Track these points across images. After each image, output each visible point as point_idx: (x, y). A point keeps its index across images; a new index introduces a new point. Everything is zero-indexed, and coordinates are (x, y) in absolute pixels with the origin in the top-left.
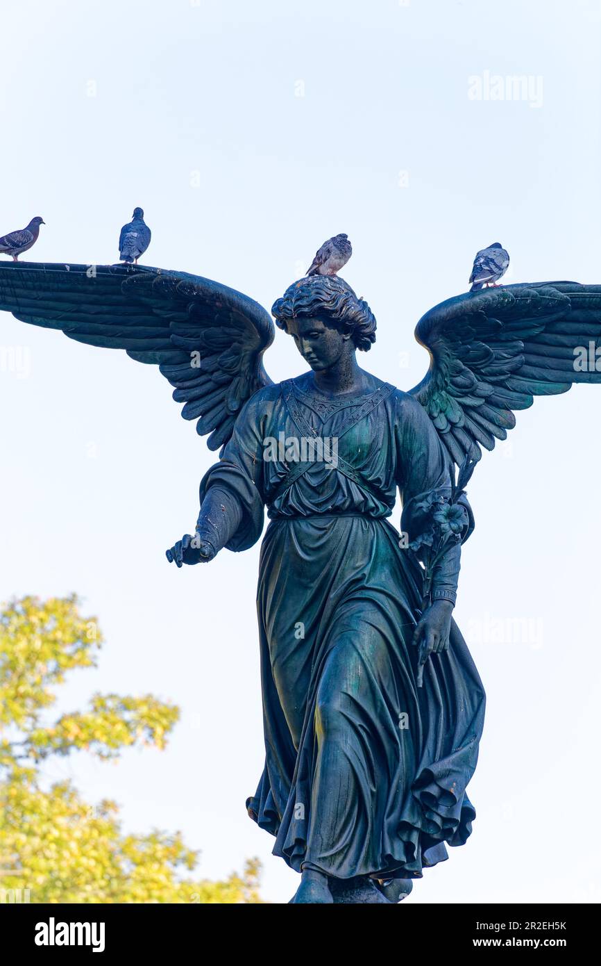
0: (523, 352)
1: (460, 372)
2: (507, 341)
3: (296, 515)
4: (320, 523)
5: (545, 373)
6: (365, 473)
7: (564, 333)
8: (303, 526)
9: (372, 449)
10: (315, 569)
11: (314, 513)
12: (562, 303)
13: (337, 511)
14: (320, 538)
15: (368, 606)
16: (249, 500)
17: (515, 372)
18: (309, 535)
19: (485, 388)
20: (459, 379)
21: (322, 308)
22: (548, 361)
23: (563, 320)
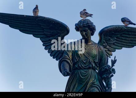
0: (116, 40)
1: (104, 43)
2: (113, 37)
3: (80, 68)
4: (86, 70)
5: (118, 45)
6: (95, 60)
7: (123, 37)
8: (82, 71)
9: (96, 55)
10: (84, 80)
11: (84, 68)
12: (125, 30)
13: (89, 68)
14: (86, 73)
15: (96, 88)
16: (71, 65)
17: (114, 44)
18: (83, 73)
19: (108, 47)
20: (104, 44)
21: (89, 25)
22: (119, 42)
23: (124, 34)
